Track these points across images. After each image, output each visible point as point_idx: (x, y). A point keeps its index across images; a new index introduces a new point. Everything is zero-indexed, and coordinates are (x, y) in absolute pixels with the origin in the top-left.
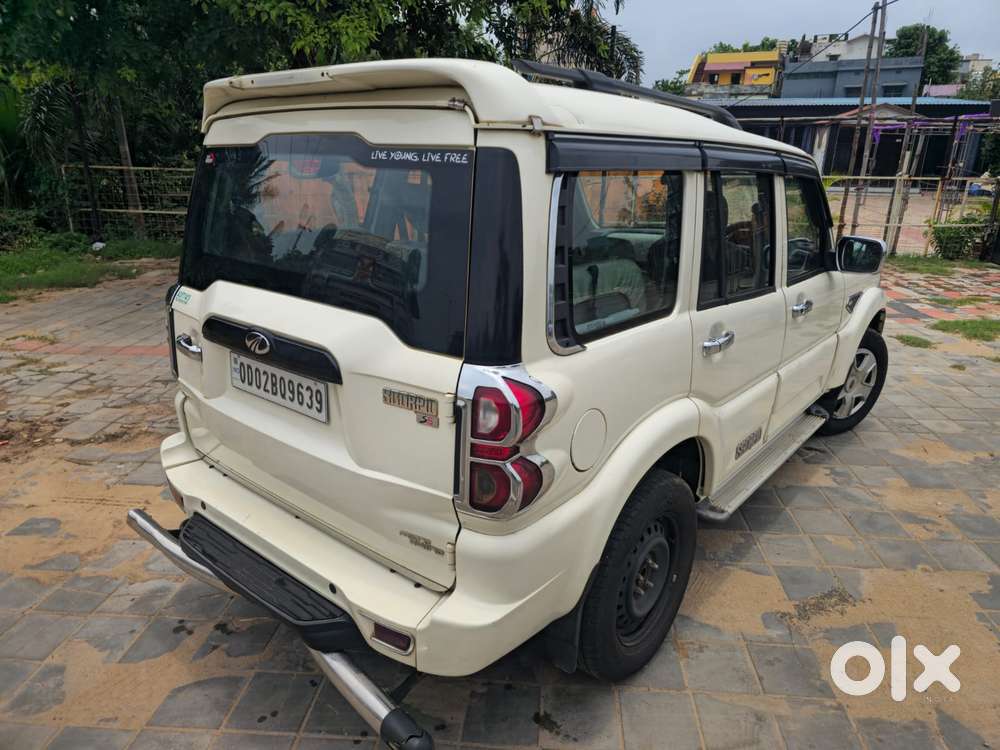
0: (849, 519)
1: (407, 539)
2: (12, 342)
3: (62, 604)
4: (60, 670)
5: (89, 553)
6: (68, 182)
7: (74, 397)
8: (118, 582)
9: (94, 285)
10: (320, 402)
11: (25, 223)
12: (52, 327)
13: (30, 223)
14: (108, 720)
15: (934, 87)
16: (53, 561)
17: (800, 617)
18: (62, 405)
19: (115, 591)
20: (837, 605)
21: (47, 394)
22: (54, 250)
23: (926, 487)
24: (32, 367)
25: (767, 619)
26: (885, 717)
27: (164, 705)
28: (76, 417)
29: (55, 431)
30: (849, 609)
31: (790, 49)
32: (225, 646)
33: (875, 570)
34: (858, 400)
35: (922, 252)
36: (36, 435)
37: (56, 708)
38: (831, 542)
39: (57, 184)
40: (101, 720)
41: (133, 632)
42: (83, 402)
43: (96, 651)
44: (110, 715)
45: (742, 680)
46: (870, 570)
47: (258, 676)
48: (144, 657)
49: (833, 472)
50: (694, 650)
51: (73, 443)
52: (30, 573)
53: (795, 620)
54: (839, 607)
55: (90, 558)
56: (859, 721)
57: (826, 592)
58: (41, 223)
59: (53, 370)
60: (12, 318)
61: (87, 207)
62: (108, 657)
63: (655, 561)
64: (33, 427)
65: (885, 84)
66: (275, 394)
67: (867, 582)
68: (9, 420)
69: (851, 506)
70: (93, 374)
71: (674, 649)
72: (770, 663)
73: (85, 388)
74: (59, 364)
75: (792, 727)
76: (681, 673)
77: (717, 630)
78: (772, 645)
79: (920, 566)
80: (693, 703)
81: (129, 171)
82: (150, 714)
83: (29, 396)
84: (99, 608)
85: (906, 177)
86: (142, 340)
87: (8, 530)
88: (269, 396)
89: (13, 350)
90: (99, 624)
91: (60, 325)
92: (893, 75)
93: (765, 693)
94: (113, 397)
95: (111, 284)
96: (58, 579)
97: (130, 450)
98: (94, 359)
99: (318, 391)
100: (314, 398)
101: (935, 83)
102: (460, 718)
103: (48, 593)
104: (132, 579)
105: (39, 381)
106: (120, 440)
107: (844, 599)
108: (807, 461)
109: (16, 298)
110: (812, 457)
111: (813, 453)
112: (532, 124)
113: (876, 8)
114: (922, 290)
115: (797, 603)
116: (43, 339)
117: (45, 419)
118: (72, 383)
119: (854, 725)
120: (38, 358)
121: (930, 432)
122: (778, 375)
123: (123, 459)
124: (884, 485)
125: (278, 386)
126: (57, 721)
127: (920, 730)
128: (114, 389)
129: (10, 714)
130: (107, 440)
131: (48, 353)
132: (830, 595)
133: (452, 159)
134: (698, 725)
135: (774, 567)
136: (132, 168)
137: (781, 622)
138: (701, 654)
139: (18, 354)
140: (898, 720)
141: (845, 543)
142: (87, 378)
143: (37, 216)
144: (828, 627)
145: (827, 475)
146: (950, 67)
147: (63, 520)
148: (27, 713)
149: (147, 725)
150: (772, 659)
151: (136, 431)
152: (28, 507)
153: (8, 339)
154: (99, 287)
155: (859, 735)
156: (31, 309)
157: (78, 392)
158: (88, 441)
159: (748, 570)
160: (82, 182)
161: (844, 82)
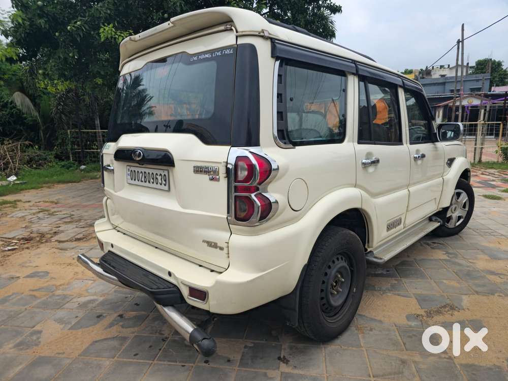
0: (456, 273)
1: (206, 244)
2: (38, 203)
3: (45, 305)
4: (40, 332)
5: (61, 285)
6: (71, 138)
7: (63, 224)
8: (73, 297)
9: (79, 182)
10: (165, 181)
11: (50, 157)
12: (57, 198)
13: (52, 157)
14: (59, 354)
15: (497, 87)
16: (43, 288)
17: (428, 316)
18: (57, 227)
19: (70, 300)
20: (448, 311)
21: (50, 223)
22: (63, 168)
23: (500, 259)
24: (46, 212)
25: (409, 317)
26: (476, 363)
27: (88, 348)
28: (62, 232)
29: (52, 237)
30: (456, 313)
31: (420, 73)
32: (121, 323)
33: (471, 296)
34: (459, 218)
35: (496, 160)
36: (43, 238)
37: (35, 347)
38: (445, 283)
39: (66, 139)
40: (57, 353)
41: (77, 317)
42: (66, 226)
43: (58, 325)
44: (62, 352)
45: (394, 344)
46: (468, 296)
47: (136, 336)
48: (81, 327)
49: (447, 253)
50: (367, 330)
51: (60, 242)
52: (32, 293)
53: (425, 318)
54: (450, 312)
55: (61, 287)
56: (461, 365)
57: (442, 305)
58: (58, 157)
59: (54, 214)
60: (40, 195)
61: (79, 149)
62: (64, 327)
63: (342, 277)
64: (42, 235)
65: (471, 87)
66: (145, 182)
67: (466, 301)
68: (31, 233)
69: (458, 268)
70: (73, 215)
71: (356, 330)
72: (410, 337)
73: (69, 220)
74: (58, 212)
75: (422, 366)
76: (359, 340)
77: (380, 321)
78: (411, 329)
79: (496, 294)
80: (366, 354)
81: (99, 132)
82: (80, 352)
83: (42, 224)
84: (62, 308)
85: (483, 122)
86: (97, 202)
87: (24, 276)
88: (143, 184)
89: (38, 207)
90: (61, 314)
91: (60, 197)
92: (475, 83)
93: (407, 350)
94: (81, 224)
95: (87, 182)
96: (45, 296)
97: (86, 245)
98: (74, 209)
99: (165, 175)
100: (163, 180)
101: (497, 85)
102: (238, 357)
103: (39, 301)
104: (80, 296)
105: (47, 218)
106: (82, 241)
107: (453, 308)
108: (433, 248)
109: (42, 187)
110: (435, 246)
111: (436, 245)
112: (263, 33)
113: (458, 42)
114: (496, 176)
115: (426, 310)
116: (52, 202)
117: (48, 232)
118: (63, 218)
119: (458, 367)
120: (49, 209)
121: (502, 235)
122: (408, 190)
123: (82, 248)
124: (476, 259)
125: (147, 178)
126: (36, 353)
127: (497, 369)
128: (82, 221)
129: (13, 350)
130: (75, 241)
131: (54, 208)
132: (445, 307)
133: (226, 52)
134: (369, 364)
135: (414, 294)
136: (100, 131)
137: (417, 319)
138: (370, 332)
139: (40, 208)
140: (485, 365)
141: (454, 284)
142: (70, 217)
143: (56, 154)
144: (444, 321)
145: (444, 254)
146: (505, 78)
147: (51, 272)
148: (21, 349)
149: (78, 356)
150: (411, 335)
151: (90, 237)
152: (35, 267)
153: (36, 203)
154: (82, 183)
155: (461, 371)
156: (48, 191)
157: (65, 222)
158: (67, 241)
159: (399, 295)
160: (77, 138)
161: (449, 87)
